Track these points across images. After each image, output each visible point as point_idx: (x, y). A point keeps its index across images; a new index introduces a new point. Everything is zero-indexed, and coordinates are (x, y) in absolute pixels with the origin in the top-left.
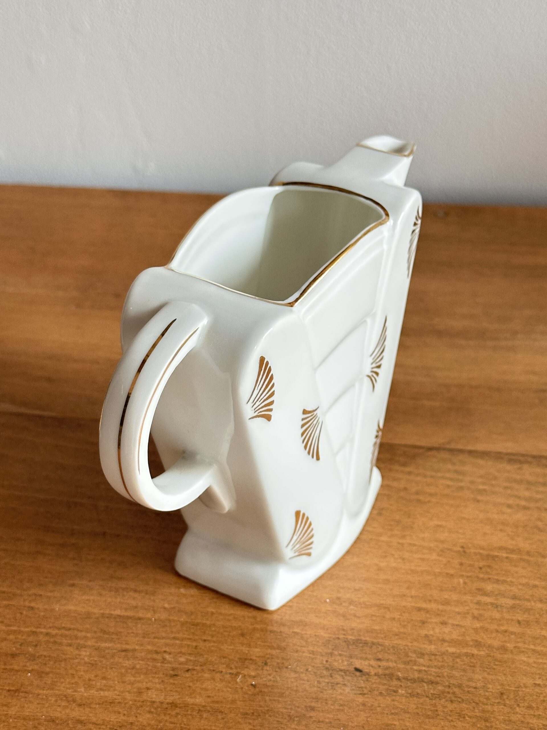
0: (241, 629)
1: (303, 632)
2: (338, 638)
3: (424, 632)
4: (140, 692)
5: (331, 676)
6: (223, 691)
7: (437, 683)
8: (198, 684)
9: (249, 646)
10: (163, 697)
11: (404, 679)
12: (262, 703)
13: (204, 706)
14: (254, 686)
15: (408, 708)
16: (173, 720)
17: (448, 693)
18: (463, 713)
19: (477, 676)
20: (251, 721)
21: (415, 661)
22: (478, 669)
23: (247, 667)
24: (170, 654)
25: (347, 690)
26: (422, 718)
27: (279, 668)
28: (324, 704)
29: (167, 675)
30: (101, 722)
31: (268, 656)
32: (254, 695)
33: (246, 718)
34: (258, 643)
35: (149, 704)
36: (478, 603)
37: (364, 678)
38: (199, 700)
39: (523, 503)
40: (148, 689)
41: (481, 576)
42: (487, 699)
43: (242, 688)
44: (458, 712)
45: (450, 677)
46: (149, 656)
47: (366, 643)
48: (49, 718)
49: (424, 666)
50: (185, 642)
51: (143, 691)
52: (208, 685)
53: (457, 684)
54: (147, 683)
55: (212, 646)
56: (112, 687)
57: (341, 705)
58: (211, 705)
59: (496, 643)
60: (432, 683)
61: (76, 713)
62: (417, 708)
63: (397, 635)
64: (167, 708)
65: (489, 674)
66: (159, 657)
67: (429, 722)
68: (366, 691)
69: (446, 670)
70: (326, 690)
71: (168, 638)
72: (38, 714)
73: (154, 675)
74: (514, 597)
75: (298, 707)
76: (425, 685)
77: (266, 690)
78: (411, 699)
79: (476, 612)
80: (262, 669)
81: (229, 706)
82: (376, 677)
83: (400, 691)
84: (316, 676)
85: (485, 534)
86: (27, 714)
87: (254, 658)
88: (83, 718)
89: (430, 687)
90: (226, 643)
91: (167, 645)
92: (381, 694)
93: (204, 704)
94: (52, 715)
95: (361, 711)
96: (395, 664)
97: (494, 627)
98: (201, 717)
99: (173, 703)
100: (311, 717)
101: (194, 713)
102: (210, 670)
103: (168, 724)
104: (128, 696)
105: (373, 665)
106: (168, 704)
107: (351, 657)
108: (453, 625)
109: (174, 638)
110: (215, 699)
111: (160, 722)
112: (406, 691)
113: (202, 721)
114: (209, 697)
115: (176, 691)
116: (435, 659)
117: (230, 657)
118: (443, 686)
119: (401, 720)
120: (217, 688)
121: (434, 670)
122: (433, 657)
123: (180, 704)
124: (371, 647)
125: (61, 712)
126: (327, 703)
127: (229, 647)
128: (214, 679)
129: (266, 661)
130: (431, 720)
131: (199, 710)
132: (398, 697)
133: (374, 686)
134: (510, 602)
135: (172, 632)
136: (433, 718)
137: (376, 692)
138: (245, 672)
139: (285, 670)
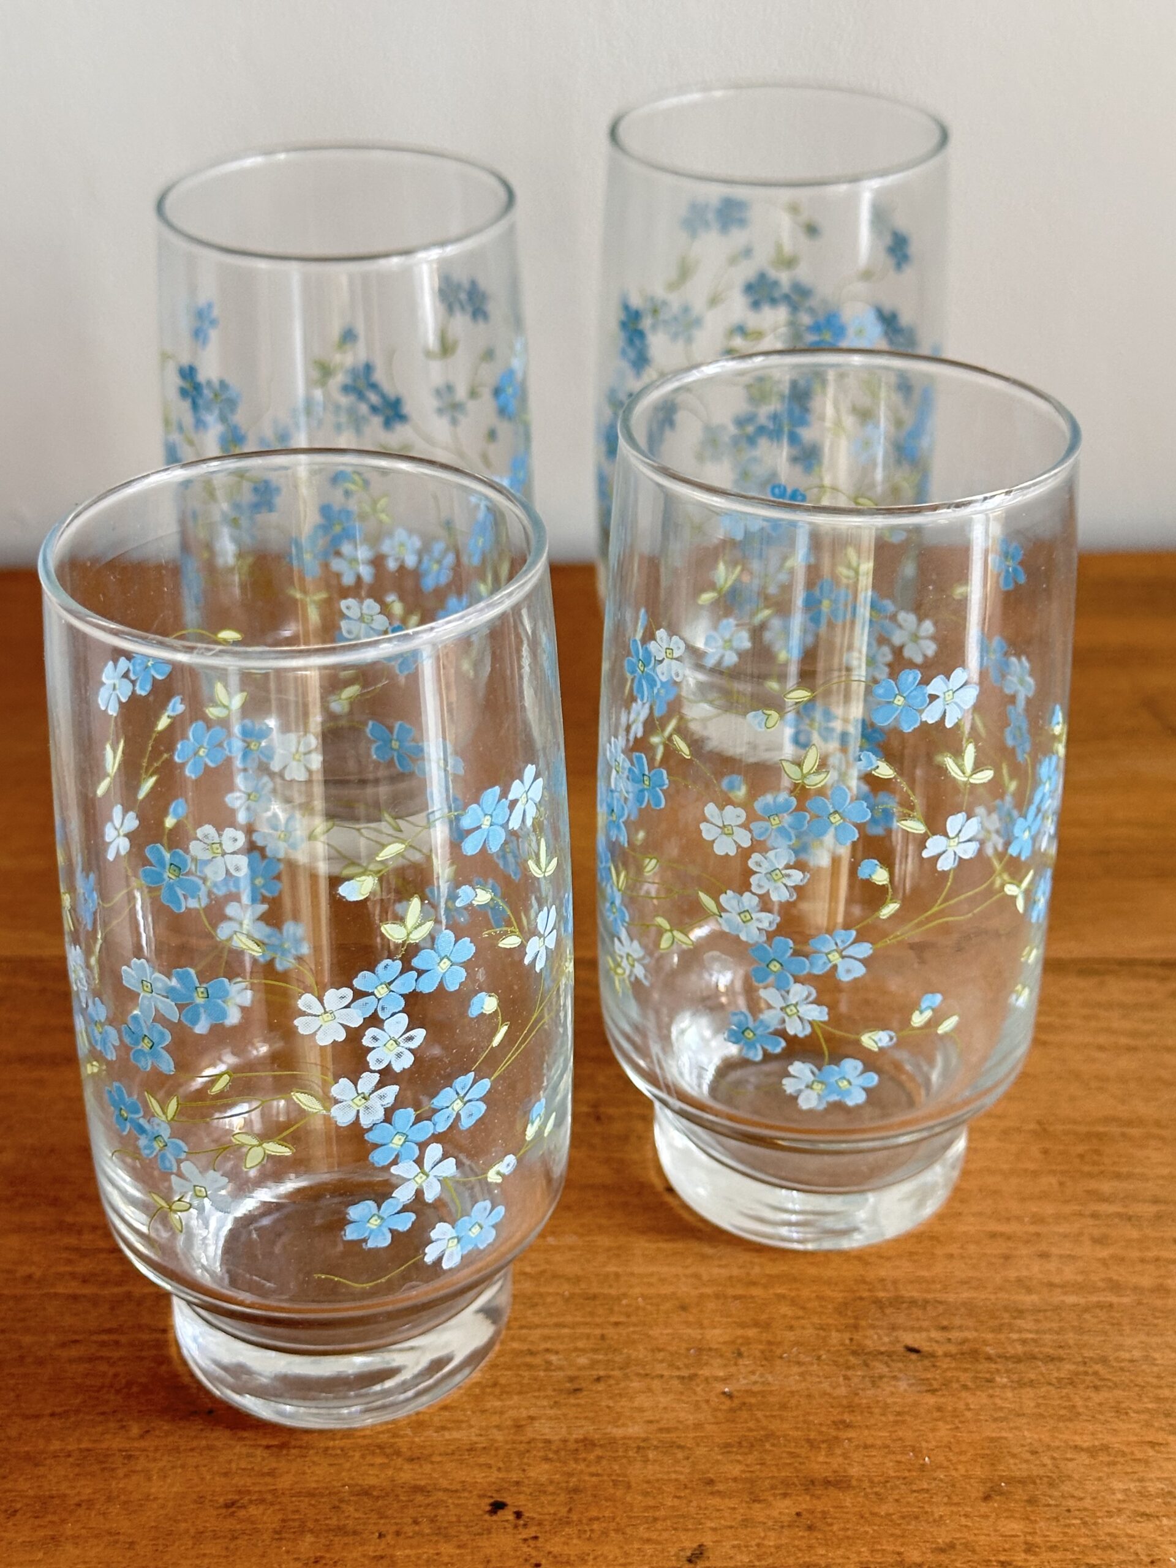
0: (677, 1299)
1: (793, 1294)
2: (861, 1298)
3: (1012, 1274)
4: (518, 1427)
5: (867, 1365)
6: (673, 1410)
7: (1061, 1359)
8: (624, 1402)
9: (701, 1326)
10: (564, 1431)
11: (999, 1357)
12: (751, 1424)
13: (644, 1440)
14: (730, 1396)
15: (1021, 1407)
16: (593, 1469)
17: (1086, 1373)
18: (1123, 1405)
19: (1129, 1342)
20: (739, 1457)
21: (1010, 1325)
22: (1127, 1329)
23: (706, 1364)
24: (557, 1353)
25: (903, 1385)
26: (1052, 1422)
27: (766, 1359)
28: (866, 1414)
29: (561, 1391)
30: (459, 1487)
31: (739, 1341)
32: (732, 1410)
33: (729, 1452)
34: (716, 1319)
35: (541, 1445)
36: (1095, 1216)
37: (927, 1363)
38: (635, 1430)
39: (1123, 1040)
40: (532, 1418)
41: (1086, 1168)
42: (1159, 1377)
43: (707, 1401)
44: (1113, 1404)
45: (1081, 1346)
46: (519, 1361)
47: (913, 1302)
48: (358, 1488)
49: (1030, 1331)
50: (580, 1330)
51: (523, 1423)
52: (641, 1401)
53: (1095, 1356)
54: (527, 1408)
55: (634, 1332)
56: (462, 1422)
57: (899, 1414)
58: (659, 1435)
59: (1146, 1282)
60: (1053, 1359)
61: (407, 1474)
62: (1038, 1406)
63: (966, 1283)
64: (577, 1450)
65: (1148, 1334)
66: (537, 1360)
67: (1068, 1428)
68: (936, 1385)
69: (1071, 1335)
70: (863, 1389)
71: (546, 1326)
72: (335, 1483)
73: (536, 1394)
74: (1156, 1201)
75: (821, 1424)
76: (1040, 1363)
77: (753, 1400)
78: (1023, 1391)
79: (1096, 1232)
80: (736, 1364)
81: (692, 1435)
82: (948, 1360)
83: (998, 1379)
84: (837, 1366)
85: (1072, 1099)
86: (314, 1485)
87: (715, 1346)
88: (423, 1483)
89: (1051, 1367)
90: (657, 1325)
91: (546, 1338)
92: (965, 1387)
93: (643, 1435)
94: (360, 1482)
95: (937, 1420)
96: (975, 1334)
97: (1135, 1254)
98: (646, 1461)
99: (585, 1439)
100: (849, 1440)
101: (631, 1454)
102: (638, 1374)
103: (587, 1478)
104: (499, 1436)
105: (938, 1339)
106: (577, 1441)
107: (894, 1328)
108: (1061, 1256)
109: (558, 1325)
110: (663, 1424)
111: (570, 1475)
112: (1008, 1377)
113: (650, 1467)
114: (651, 1422)
115: (586, 1418)
116: (1046, 1318)
117: (669, 1348)
118: (1074, 1363)
119: (1016, 1428)
120: (661, 1406)
121: (1048, 1336)
122: (1041, 1316)
123: (599, 1440)
124: (925, 1308)
125: (377, 1476)
126: (871, 1413)
127: (665, 1332)
128: (650, 1390)
129: (739, 1349)
130: (1070, 1425)
131: (639, 1448)
132: (998, 1390)
133: (949, 1374)
134: (1153, 1209)
135: (551, 1315)
136: (1070, 1420)
137: (955, 1385)
138: (705, 1372)
139: (778, 1362)
